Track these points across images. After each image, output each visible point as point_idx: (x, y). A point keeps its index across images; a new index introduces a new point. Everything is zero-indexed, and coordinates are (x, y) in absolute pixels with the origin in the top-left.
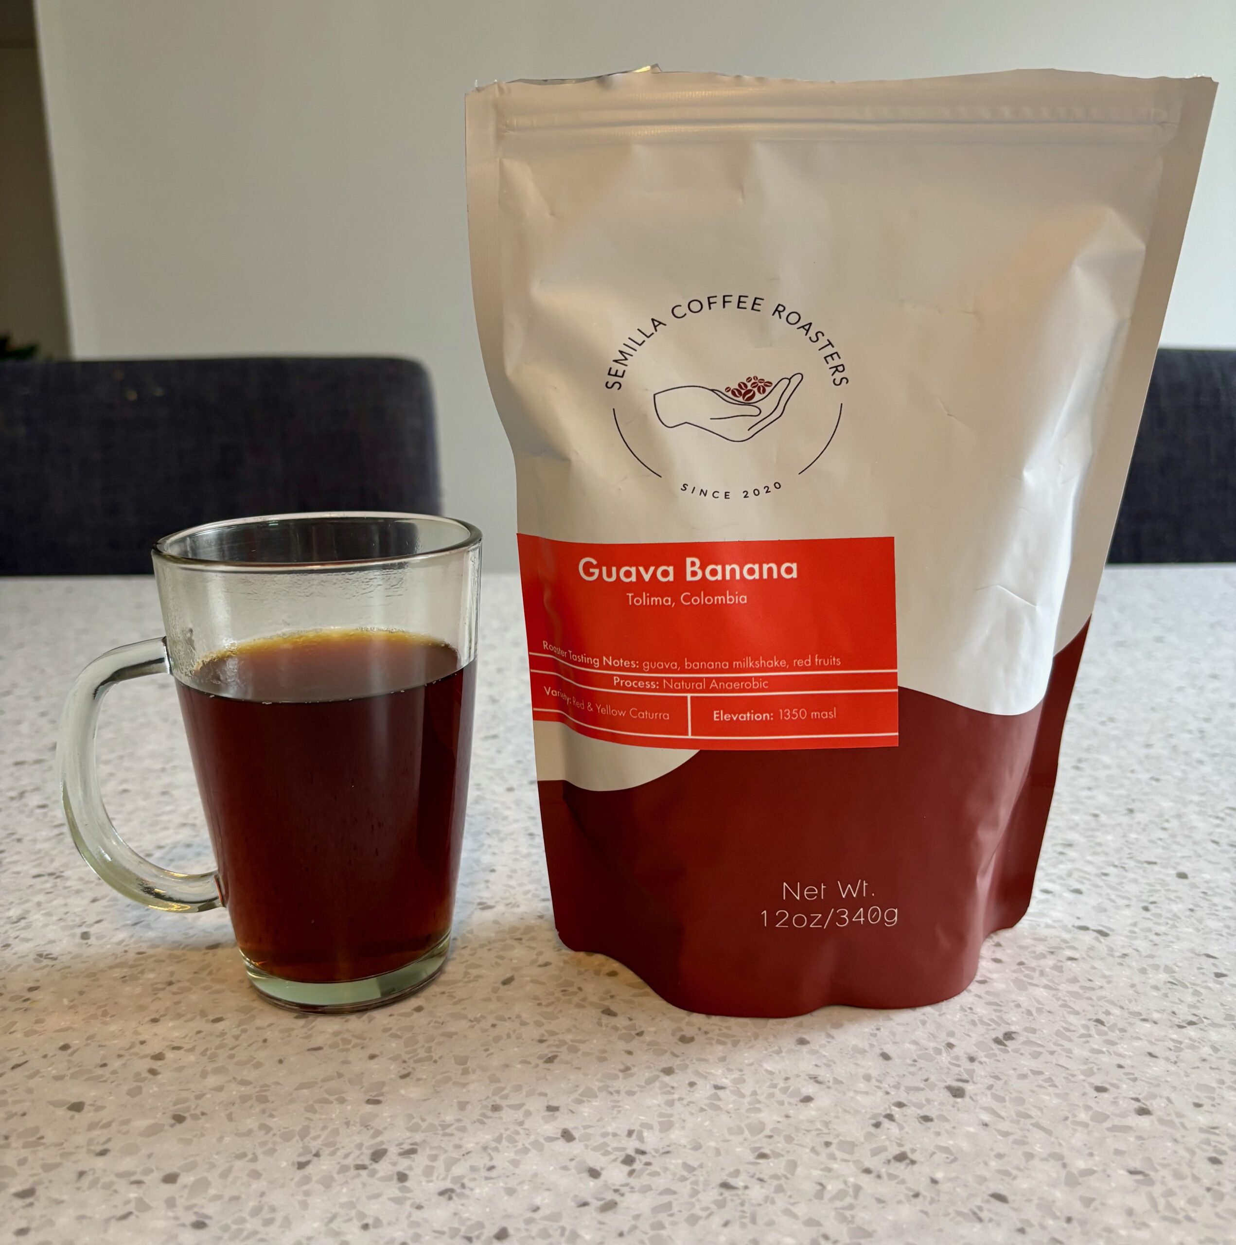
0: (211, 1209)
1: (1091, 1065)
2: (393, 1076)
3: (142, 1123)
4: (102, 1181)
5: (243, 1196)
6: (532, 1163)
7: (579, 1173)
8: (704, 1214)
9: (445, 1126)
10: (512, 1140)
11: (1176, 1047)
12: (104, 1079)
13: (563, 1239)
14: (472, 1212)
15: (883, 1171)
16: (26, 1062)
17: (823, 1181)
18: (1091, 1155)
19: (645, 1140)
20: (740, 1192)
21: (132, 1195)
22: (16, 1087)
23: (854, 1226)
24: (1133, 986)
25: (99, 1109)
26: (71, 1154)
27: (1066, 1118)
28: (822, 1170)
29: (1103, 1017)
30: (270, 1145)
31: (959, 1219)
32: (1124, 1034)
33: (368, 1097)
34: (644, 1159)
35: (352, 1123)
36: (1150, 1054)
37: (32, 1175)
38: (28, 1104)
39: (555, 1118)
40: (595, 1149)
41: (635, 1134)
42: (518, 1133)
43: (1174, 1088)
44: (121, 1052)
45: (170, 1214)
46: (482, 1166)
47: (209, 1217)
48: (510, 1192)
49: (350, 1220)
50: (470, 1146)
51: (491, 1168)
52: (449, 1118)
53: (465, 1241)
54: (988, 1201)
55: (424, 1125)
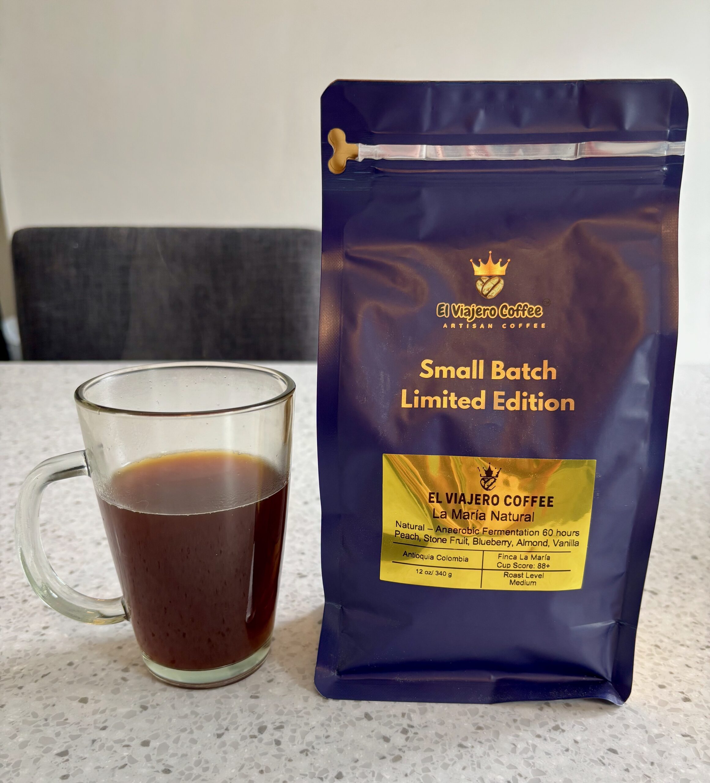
0: (172, 762)
1: (655, 673)
2: (263, 681)
3: (123, 710)
4: (106, 745)
5: (189, 754)
6: (350, 734)
7: (377, 739)
8: (451, 763)
9: (298, 712)
10: (337, 720)
11: (700, 661)
12: (97, 683)
13: (374, 779)
14: (321, 763)
15: (547, 735)
16: (49, 673)
17: (515, 742)
18: (660, 725)
19: (413, 719)
20: (469, 750)
21: (125, 754)
22: (46, 688)
23: (535, 768)
24: (673, 625)
25: (97, 702)
26: (86, 729)
27: (645, 704)
28: (514, 736)
29: (659, 644)
30: (199, 724)
31: (592, 763)
32: (671, 653)
33: (251, 694)
34: (413, 730)
35: (244, 711)
36: (687, 666)
37: (66, 742)
38: (55, 698)
39: (360, 707)
40: (385, 725)
41: (406, 716)
42: (340, 716)
43: (702, 686)
44: (104, 667)
45: (149, 765)
46: (322, 736)
47: (172, 767)
48: (341, 751)
49: (252, 768)
50: (314, 723)
51: (328, 737)
52: (299, 706)
53: (319, 780)
54: (607, 753)
55: (286, 711)
